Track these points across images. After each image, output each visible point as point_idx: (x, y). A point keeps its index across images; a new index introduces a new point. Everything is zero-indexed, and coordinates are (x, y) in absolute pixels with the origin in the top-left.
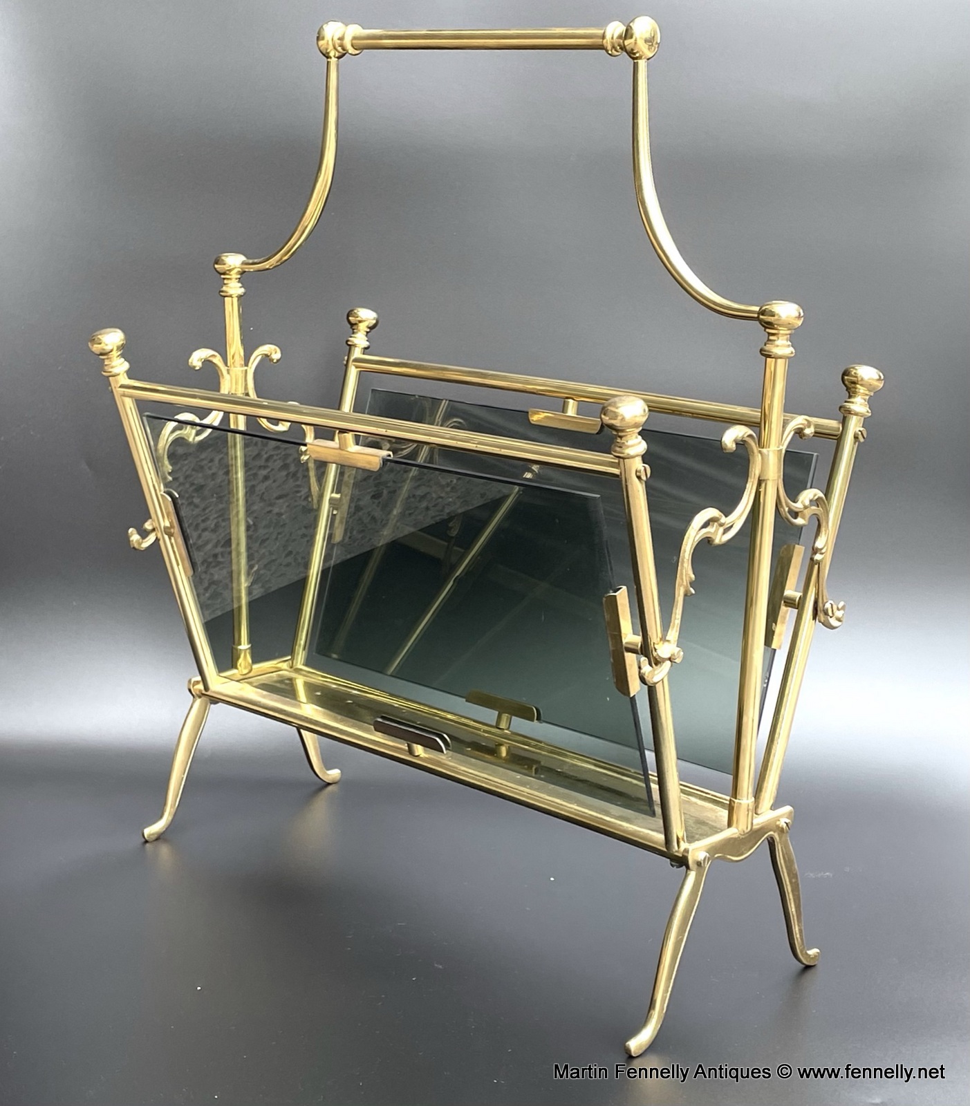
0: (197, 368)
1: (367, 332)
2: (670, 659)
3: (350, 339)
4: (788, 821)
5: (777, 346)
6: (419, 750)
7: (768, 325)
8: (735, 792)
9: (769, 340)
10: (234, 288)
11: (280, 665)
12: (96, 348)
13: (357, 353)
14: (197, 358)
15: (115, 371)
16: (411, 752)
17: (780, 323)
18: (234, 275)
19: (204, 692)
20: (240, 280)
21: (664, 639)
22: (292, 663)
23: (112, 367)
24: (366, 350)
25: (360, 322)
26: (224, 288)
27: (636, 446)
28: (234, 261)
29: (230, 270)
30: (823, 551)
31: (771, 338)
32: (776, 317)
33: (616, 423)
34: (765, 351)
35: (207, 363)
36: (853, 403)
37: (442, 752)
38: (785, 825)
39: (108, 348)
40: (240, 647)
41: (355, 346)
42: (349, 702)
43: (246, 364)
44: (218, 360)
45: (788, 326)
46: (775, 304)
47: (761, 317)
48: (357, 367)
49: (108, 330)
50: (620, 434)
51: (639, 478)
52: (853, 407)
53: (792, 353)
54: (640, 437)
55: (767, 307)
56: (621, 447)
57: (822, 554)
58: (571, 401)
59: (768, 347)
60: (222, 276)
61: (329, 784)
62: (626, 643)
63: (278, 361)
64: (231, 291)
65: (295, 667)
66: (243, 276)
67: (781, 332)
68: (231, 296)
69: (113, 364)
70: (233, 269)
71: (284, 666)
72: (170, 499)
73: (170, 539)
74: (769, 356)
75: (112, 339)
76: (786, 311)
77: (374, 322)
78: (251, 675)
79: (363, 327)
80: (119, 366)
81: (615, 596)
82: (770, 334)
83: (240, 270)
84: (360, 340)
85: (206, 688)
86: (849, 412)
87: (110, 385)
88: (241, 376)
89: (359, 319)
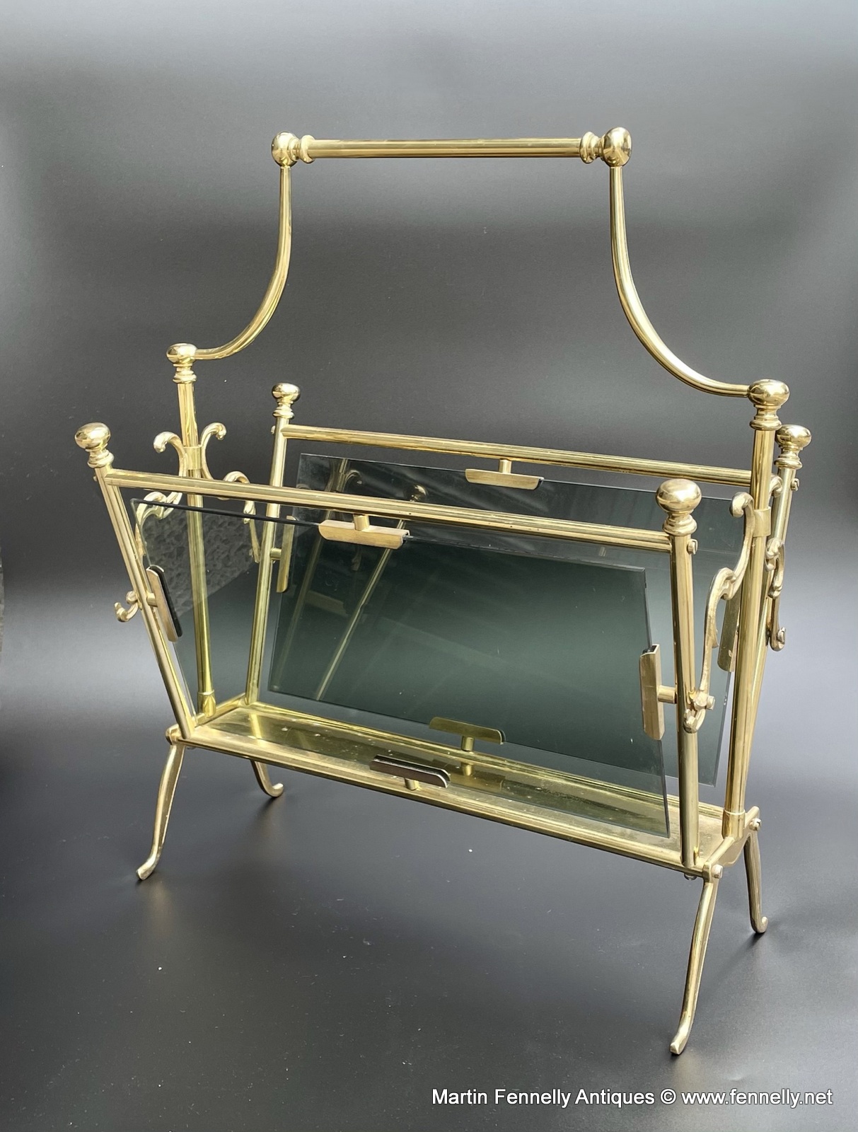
0: (162, 450)
1: (292, 404)
2: (706, 707)
3: (276, 411)
4: (759, 821)
5: (766, 420)
6: (416, 785)
7: (760, 401)
8: (729, 805)
9: (757, 414)
10: (186, 376)
11: (235, 703)
12: (83, 444)
13: (283, 424)
14: (160, 441)
15: (100, 463)
16: (407, 786)
17: (768, 399)
18: (186, 364)
19: (181, 739)
20: (192, 368)
21: (698, 690)
22: (248, 700)
23: (97, 460)
24: (291, 421)
25: (284, 395)
26: (176, 376)
27: (687, 525)
28: (186, 351)
29: (183, 360)
30: (780, 589)
31: (760, 412)
32: (765, 395)
33: (672, 506)
34: (754, 424)
35: (170, 446)
36: (785, 457)
37: (445, 787)
38: (758, 824)
39: (95, 442)
40: (205, 694)
41: (280, 417)
42: (317, 735)
43: (199, 442)
44: (177, 443)
45: (776, 402)
46: (763, 382)
47: (752, 394)
48: (284, 436)
49: (93, 424)
50: (673, 515)
51: (690, 552)
52: (786, 461)
53: (779, 425)
54: (691, 517)
55: (757, 386)
56: (672, 526)
57: (779, 591)
58: (505, 461)
59: (757, 421)
60: (175, 365)
61: (276, 798)
62: (660, 694)
63: (225, 437)
64: (183, 379)
65: (251, 704)
66: (196, 366)
67: (770, 407)
68: (184, 383)
69: (99, 457)
70: (186, 358)
71: (239, 703)
72: (157, 575)
73: (152, 609)
74: (760, 429)
75: (97, 434)
76: (774, 389)
77: (297, 395)
78: (214, 717)
79: (287, 401)
80: (104, 459)
81: (654, 654)
82: (759, 409)
83: (192, 358)
84: (285, 412)
85: (183, 735)
86: (783, 465)
87: (95, 475)
88: (197, 453)
89: (283, 393)
